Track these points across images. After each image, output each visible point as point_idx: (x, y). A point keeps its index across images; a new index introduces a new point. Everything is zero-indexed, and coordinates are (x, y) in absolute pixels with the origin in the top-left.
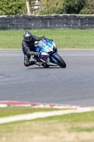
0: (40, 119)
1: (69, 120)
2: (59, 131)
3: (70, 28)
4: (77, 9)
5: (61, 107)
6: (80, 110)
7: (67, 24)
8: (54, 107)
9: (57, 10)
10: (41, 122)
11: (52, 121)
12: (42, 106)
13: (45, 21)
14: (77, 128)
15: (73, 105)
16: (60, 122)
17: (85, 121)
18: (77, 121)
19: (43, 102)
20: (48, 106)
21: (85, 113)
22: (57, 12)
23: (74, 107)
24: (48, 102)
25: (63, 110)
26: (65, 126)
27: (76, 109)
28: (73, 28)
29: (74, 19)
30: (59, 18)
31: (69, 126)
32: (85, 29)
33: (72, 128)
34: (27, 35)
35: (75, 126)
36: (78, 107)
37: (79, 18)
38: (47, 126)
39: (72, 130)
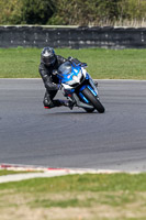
1: (32, 189)
2: (16, 206)
3: (33, 45)
4: (42, 16)
5: (19, 169)
6: (49, 173)
7: (27, 40)
8: (9, 169)
9: (11, 18)
14: (44, 201)
15: (38, 165)
16: (19, 191)
17: (58, 191)
18: (44, 190)
21: (56, 177)
22: (12, 21)
23: (39, 169)
25: (22, 173)
26: (25, 198)
27: (42, 172)
28: (37, 46)
31: (32, 198)
33: (37, 201)
35: (41, 199)
36: (45, 169)
37: (47, 31)
39: (36, 204)
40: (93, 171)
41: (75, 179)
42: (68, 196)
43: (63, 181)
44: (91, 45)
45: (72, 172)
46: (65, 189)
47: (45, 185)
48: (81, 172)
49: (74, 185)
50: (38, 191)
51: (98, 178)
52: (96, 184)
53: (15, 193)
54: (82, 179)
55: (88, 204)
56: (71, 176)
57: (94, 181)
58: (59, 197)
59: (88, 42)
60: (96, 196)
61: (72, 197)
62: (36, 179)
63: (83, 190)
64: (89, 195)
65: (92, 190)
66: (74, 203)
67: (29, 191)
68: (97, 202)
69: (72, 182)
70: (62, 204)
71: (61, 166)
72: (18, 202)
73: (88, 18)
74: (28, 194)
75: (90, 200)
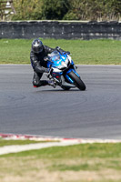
0: (12, 154)
1: (50, 156)
2: (37, 170)
3: (51, 37)
4: (59, 13)
5: (40, 139)
6: (65, 142)
7: (47, 33)
8: (31, 139)
9: (33, 14)
10: (13, 158)
11: (28, 157)
12: (15, 138)
13: (18, 28)
14: (60, 166)
15: (55, 136)
16: (39, 157)
17: (71, 158)
18: (60, 157)
19: (17, 133)
20: (23, 138)
21: (70, 146)
22: (34, 17)
23: (56, 139)
24: (23, 133)
25: (43, 142)
26: (45, 163)
28: (55, 37)
29: (56, 27)
30: (37, 25)
31: (50, 163)
32: (70, 39)
33: (54, 166)
34: (36, 45)
35: (58, 164)
36: (61, 139)
37: (62, 25)
38: (22, 164)
39: (54, 168)
40: (101, 141)
41: (86, 147)
42: (80, 161)
43: (75, 149)
44: (99, 37)
45: (84, 141)
46: (77, 156)
47: (61, 152)
48: (91, 141)
49: (85, 153)
50: (55, 157)
51: (105, 146)
52: (104, 152)
53: (36, 159)
54: (92, 148)
55: (96, 168)
56: (82, 145)
57: (101, 149)
58: (72, 162)
59: (97, 34)
60: (103, 161)
61: (84, 163)
62: (53, 148)
63: (92, 156)
64: (98, 160)
65: (100, 157)
66: (85, 167)
67: (47, 157)
68: (104, 166)
69: (83, 150)
70: (75, 168)
71: (74, 137)
72: (39, 167)
73: (97, 14)
74: (46, 160)
75: (98, 165)
